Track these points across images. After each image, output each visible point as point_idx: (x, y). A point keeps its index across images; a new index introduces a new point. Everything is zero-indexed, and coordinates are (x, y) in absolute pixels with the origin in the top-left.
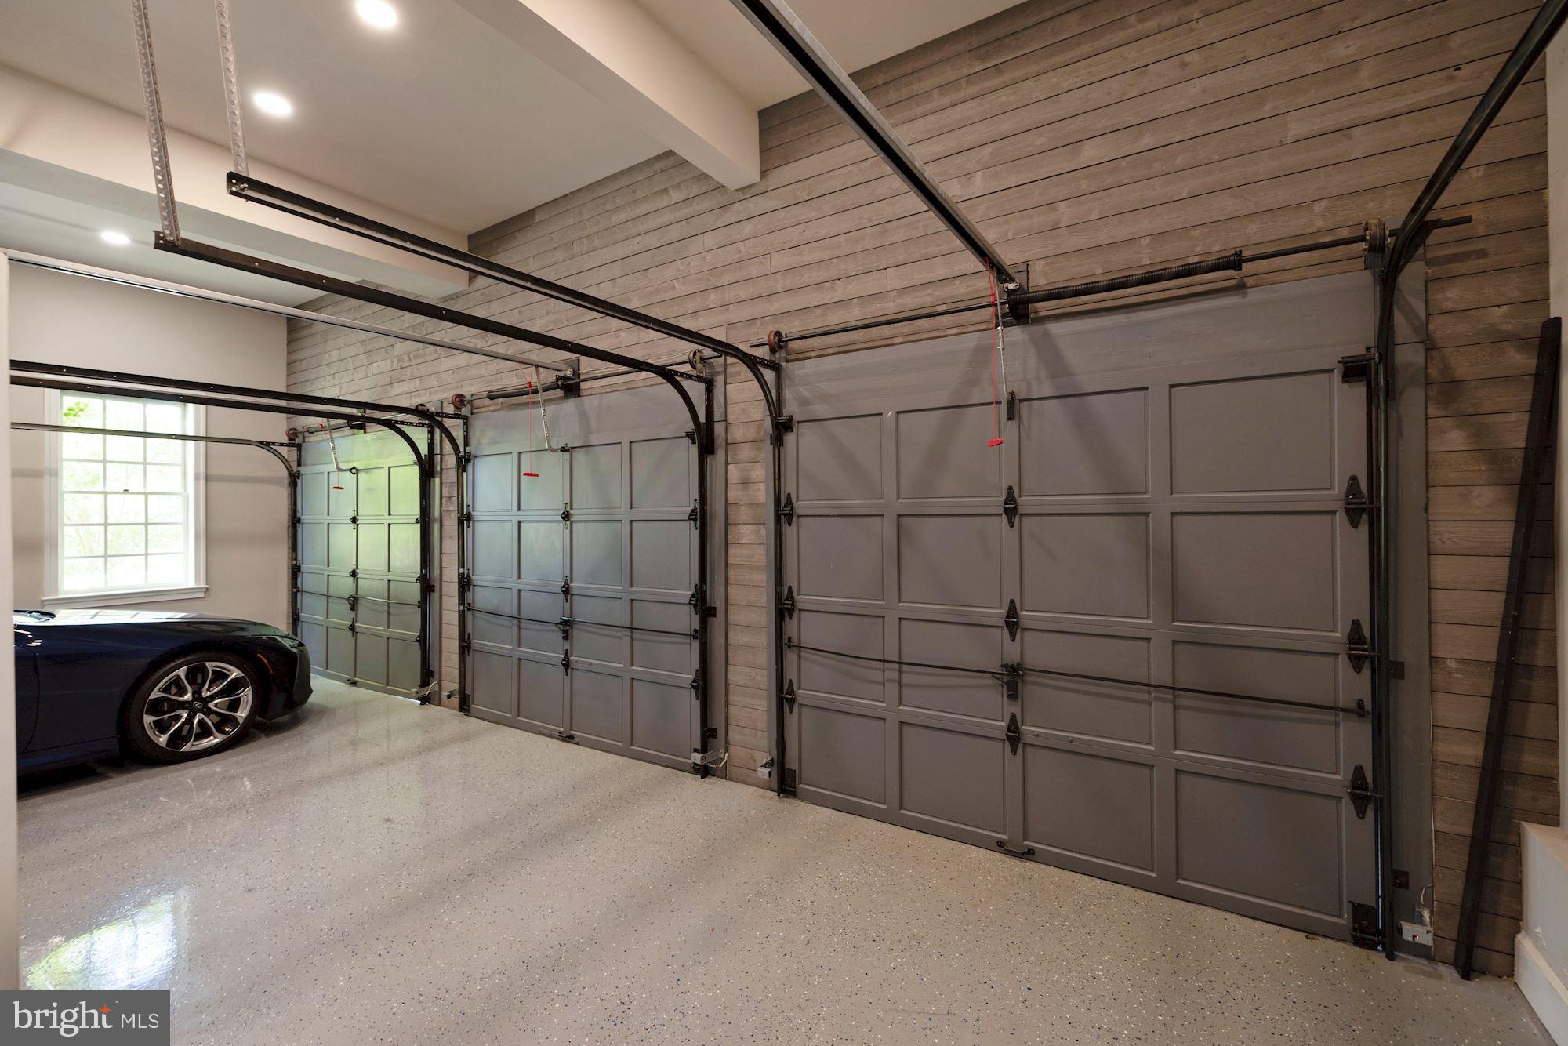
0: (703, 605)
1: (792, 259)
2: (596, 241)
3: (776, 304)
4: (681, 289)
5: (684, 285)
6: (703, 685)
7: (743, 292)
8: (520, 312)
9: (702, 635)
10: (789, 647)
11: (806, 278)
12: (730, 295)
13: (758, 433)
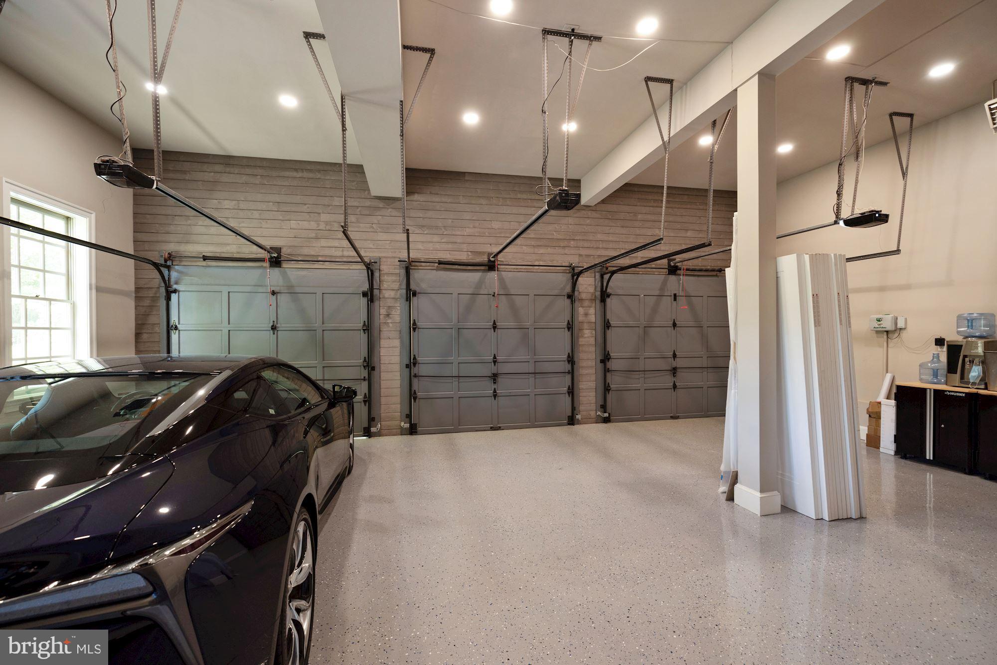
0: (571, 360)
1: (605, 237)
2: (508, 202)
3: (599, 252)
4: (556, 236)
5: (559, 234)
6: (571, 392)
7: (586, 244)
8: (452, 222)
9: (572, 372)
10: (608, 371)
11: (611, 246)
12: (581, 244)
13: (592, 296)
